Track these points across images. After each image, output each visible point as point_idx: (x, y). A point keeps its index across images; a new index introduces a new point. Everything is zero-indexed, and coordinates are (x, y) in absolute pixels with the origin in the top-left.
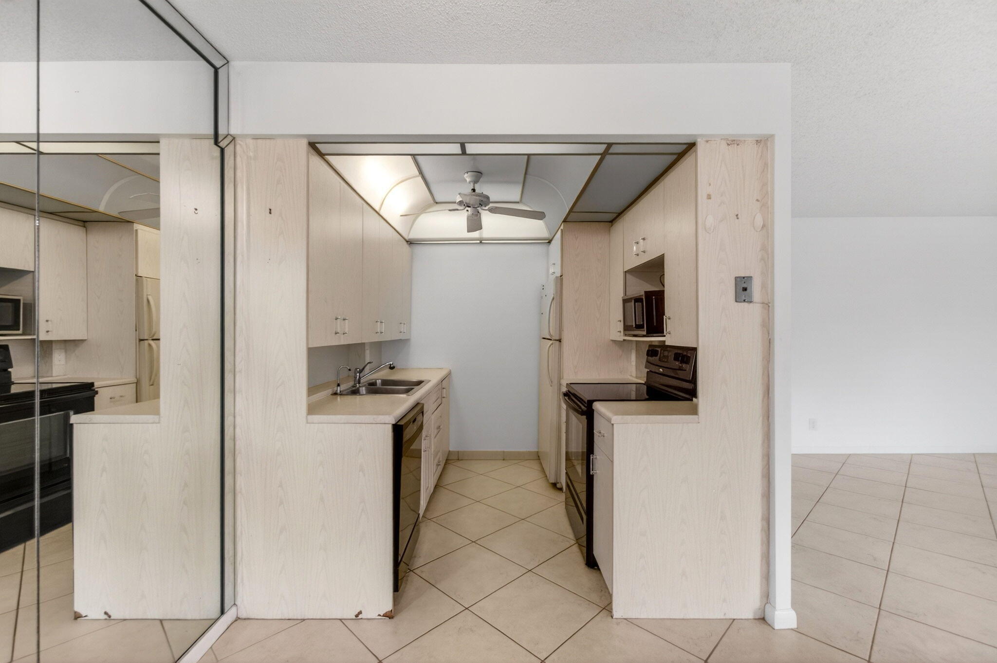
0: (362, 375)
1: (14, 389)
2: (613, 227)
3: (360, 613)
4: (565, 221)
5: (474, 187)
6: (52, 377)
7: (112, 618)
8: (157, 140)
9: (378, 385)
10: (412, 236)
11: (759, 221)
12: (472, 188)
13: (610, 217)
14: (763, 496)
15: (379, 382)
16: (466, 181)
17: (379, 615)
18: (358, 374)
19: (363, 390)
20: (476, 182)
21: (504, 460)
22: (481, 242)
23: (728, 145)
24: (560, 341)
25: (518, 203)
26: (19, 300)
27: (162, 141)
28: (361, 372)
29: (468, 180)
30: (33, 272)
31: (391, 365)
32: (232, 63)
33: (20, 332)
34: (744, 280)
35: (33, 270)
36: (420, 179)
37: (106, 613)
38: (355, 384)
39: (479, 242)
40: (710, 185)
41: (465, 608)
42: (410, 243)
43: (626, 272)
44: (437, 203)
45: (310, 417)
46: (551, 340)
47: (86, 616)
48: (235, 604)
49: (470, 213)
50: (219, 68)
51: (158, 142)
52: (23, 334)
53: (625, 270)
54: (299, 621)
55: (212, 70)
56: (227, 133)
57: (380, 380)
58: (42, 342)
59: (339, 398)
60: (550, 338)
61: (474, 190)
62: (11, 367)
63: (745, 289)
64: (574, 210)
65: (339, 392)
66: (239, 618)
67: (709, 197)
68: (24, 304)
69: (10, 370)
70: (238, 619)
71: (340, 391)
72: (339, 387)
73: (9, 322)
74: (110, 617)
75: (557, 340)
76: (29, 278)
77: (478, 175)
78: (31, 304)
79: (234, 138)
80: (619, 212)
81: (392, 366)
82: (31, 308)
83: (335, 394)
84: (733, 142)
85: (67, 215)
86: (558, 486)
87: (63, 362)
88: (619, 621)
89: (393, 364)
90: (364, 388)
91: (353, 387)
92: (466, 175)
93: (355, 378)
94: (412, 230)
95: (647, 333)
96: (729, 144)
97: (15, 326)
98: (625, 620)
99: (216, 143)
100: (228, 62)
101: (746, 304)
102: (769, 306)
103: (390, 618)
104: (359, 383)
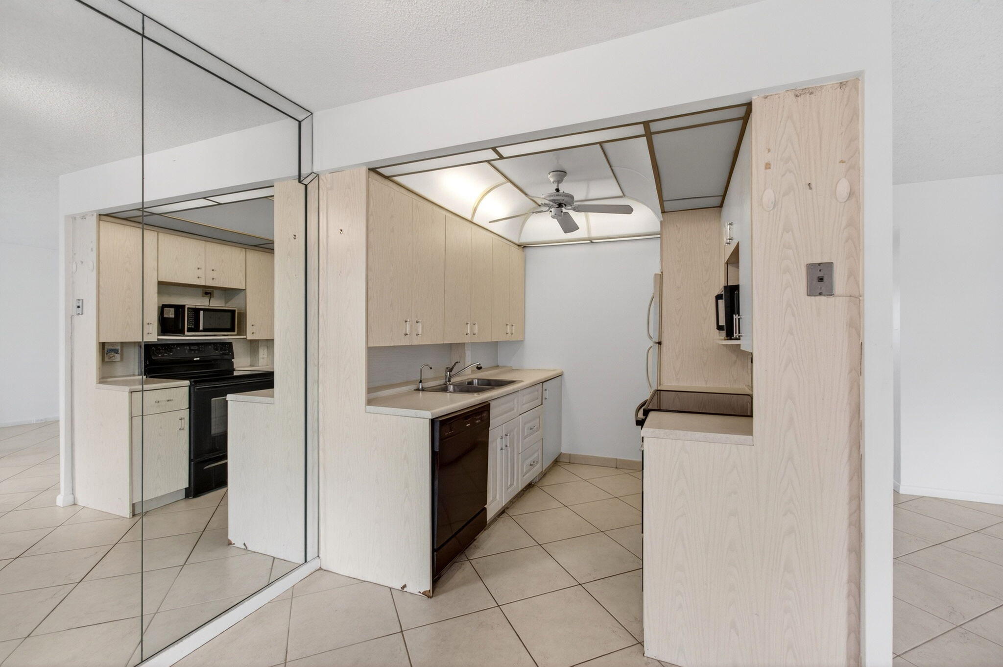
1: (236, 373)
3: (405, 586)
4: (664, 212)
5: (558, 186)
6: (259, 366)
7: (248, 549)
8: (272, 185)
9: (474, 383)
10: (524, 240)
11: (843, 188)
12: (556, 188)
13: (716, 201)
14: (850, 550)
15: (476, 381)
16: (550, 181)
17: (420, 592)
18: (448, 373)
19: (451, 388)
20: (559, 181)
22: (592, 242)
23: (797, 96)
24: (660, 344)
25: (621, 197)
26: (235, 311)
27: (276, 185)
28: (452, 369)
29: (552, 180)
30: (244, 290)
31: (478, 365)
32: (313, 114)
33: (235, 333)
34: (820, 268)
35: (245, 288)
36: (509, 184)
37: (244, 544)
38: (446, 382)
39: (589, 241)
40: (769, 150)
41: (497, 605)
42: (523, 247)
43: (726, 263)
45: (368, 407)
47: (234, 544)
48: (318, 556)
49: (553, 213)
50: (301, 121)
51: (273, 186)
52: (238, 335)
54: (359, 581)
55: (297, 123)
56: (310, 172)
57: (476, 380)
58: (251, 341)
59: (421, 393)
61: (558, 190)
62: (234, 358)
63: (821, 279)
66: (322, 569)
67: (768, 166)
68: (238, 313)
69: (233, 360)
70: (320, 569)
71: (422, 387)
72: (421, 384)
73: (228, 326)
74: (247, 548)
75: (657, 343)
76: (242, 294)
77: (561, 174)
78: (244, 313)
79: (318, 175)
80: (723, 194)
82: (243, 316)
83: (418, 390)
84: (802, 92)
85: (262, 246)
87: (265, 356)
88: (650, 661)
89: (480, 364)
90: (452, 386)
91: (443, 384)
92: (549, 176)
93: (446, 376)
96: (799, 94)
97: (232, 329)
98: (658, 663)
99: (300, 181)
100: (312, 114)
101: (823, 298)
102: (860, 300)
103: (428, 597)
104: (449, 381)
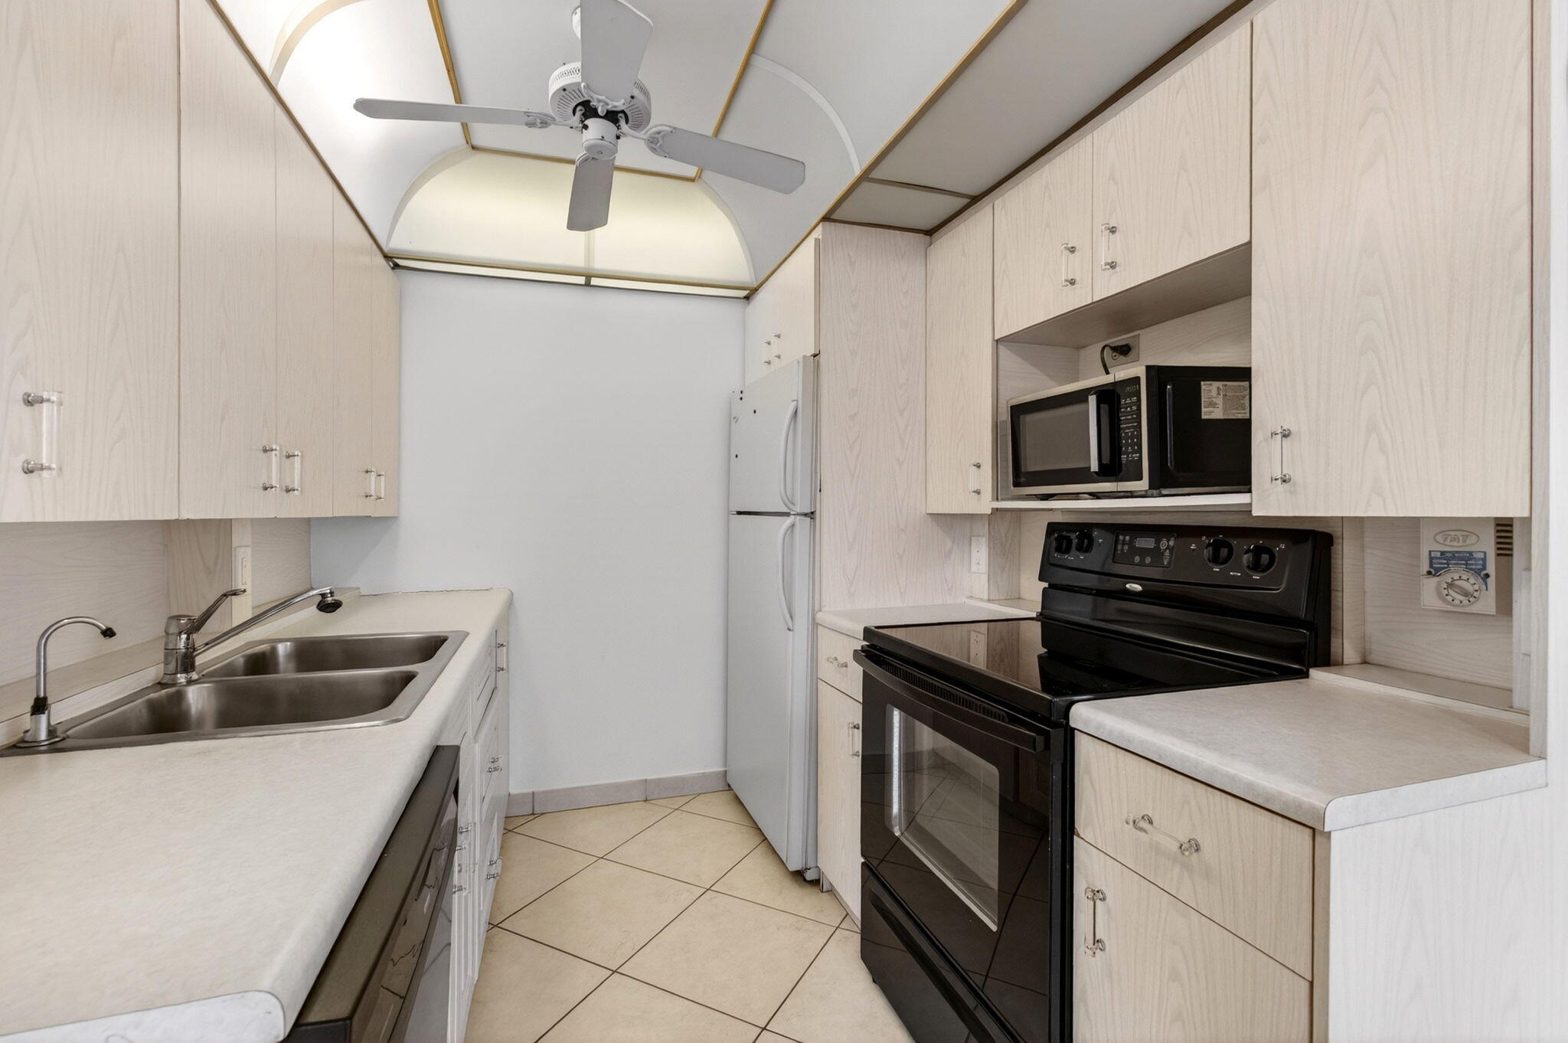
0: (199, 639)
2: (932, 246)
4: (827, 218)
10: (397, 243)
13: (926, 222)
15: (284, 650)
18: (184, 638)
19: (201, 697)
21: (646, 801)
22: (588, 284)
24: (811, 515)
25: (692, 180)
28: (196, 625)
31: (323, 595)
38: (168, 675)
39: (581, 280)
42: (396, 261)
43: (997, 341)
44: (474, 148)
46: (787, 514)
53: (996, 338)
57: (289, 643)
60: (785, 510)
64: (874, 175)
65: (43, 735)
71: (52, 732)
75: (806, 515)
80: (980, 193)
81: (329, 599)
86: (810, 875)
89: (332, 593)
91: (161, 685)
93: (170, 650)
94: (402, 219)
95: (1151, 487)
